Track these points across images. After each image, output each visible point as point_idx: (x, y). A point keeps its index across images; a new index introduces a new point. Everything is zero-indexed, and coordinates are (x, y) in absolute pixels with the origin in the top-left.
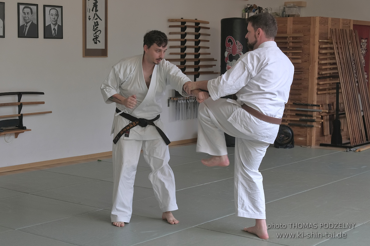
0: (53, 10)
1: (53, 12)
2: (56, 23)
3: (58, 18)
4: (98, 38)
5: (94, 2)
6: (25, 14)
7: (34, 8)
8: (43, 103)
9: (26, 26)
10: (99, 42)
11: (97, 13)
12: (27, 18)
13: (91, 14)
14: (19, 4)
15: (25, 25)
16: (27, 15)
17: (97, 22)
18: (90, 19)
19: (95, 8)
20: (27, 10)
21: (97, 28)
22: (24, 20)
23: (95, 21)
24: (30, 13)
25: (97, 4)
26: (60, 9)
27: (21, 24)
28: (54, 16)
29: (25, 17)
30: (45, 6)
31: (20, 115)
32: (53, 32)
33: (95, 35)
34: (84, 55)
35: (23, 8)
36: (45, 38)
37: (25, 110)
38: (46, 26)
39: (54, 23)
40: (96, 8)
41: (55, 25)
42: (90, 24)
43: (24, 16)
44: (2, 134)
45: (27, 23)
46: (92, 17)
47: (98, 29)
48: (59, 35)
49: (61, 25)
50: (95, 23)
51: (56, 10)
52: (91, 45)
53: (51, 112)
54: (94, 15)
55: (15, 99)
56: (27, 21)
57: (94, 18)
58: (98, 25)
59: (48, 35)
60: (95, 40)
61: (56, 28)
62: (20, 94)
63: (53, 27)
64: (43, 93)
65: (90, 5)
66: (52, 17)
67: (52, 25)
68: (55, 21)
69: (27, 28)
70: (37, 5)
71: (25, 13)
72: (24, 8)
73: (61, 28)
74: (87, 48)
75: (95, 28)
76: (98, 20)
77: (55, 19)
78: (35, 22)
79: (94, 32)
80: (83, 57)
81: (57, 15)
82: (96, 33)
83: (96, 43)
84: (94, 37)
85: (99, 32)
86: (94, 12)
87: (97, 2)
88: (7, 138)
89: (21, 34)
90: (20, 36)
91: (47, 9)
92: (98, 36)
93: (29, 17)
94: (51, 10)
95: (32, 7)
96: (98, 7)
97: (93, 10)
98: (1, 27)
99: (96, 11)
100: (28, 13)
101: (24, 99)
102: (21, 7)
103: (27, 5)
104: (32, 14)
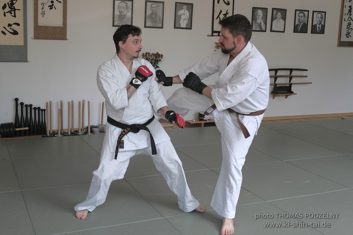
0: (319, 14)
1: (319, 15)
2: (321, 23)
3: (322, 20)
4: (349, 34)
5: (350, 8)
6: (300, 17)
7: (306, 13)
8: (307, 76)
9: (300, 25)
10: (350, 36)
11: (351, 16)
12: (301, 20)
13: (346, 17)
14: (296, 10)
15: (299, 24)
17: (350, 23)
18: (345, 21)
19: (349, 13)
20: (301, 14)
21: (350, 26)
22: (299, 21)
23: (349, 22)
24: (303, 16)
25: (352, 10)
26: (324, 13)
27: (296, 23)
28: (319, 18)
29: (300, 19)
30: (314, 12)
31: (290, 84)
32: (318, 29)
33: (348, 32)
34: (338, 45)
36: (312, 33)
37: (294, 80)
38: (314, 24)
39: (319, 23)
40: (351, 13)
41: (320, 24)
42: (345, 24)
43: (299, 18)
44: (277, 96)
45: (300, 23)
46: (346, 19)
47: (350, 28)
48: (322, 31)
49: (324, 24)
50: (348, 23)
51: (321, 14)
52: (344, 39)
53: (311, 83)
54: (348, 18)
55: (287, 73)
57: (348, 20)
58: (350, 24)
59: (314, 31)
60: (347, 35)
61: (320, 26)
62: (291, 70)
63: (318, 26)
64: (307, 70)
65: (346, 10)
66: (318, 19)
67: (317, 24)
68: (320, 22)
69: (300, 26)
70: (308, 11)
72: (300, 13)
73: (323, 27)
74: (341, 41)
75: (348, 26)
76: (351, 21)
77: (320, 20)
78: (306, 22)
79: (347, 30)
80: (338, 46)
81: (322, 18)
82: (348, 30)
83: (348, 37)
84: (347, 33)
85: (351, 29)
86: (349, 16)
87: (351, 9)
88: (280, 98)
89: (296, 31)
90: (295, 32)
91: (315, 14)
92: (350, 32)
94: (318, 14)
95: (304, 12)
96: (352, 12)
97: (348, 15)
98: (283, 26)
99: (350, 15)
100: (302, 16)
101: (294, 73)
102: (298, 12)
103: (301, 11)
104: (304, 17)
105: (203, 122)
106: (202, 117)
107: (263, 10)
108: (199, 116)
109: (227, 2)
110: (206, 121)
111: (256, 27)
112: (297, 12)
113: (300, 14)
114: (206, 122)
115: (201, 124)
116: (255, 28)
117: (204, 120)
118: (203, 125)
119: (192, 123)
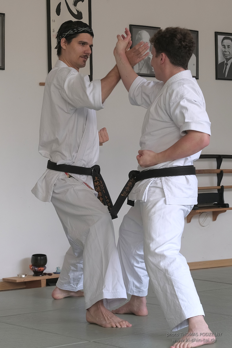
6: (225, 47)
9: (227, 64)
12: (228, 53)
14: (217, 34)
15: (225, 62)
16: (227, 50)
20: (228, 42)
22: (224, 55)
24: (231, 46)
27: (220, 60)
29: (225, 52)
31: (219, 187)
35: (222, 39)
43: (224, 50)
45: (228, 60)
56: (228, 57)
69: (228, 67)
71: (224, 45)
72: (224, 39)
88: (201, 219)
90: (219, 78)
93: (230, 52)
98: (194, 65)
100: (229, 46)
102: (220, 38)
103: (228, 35)
105: (43, 279)
106: (39, 267)
107: (152, 31)
108: (32, 265)
109: (76, 13)
110: (50, 274)
111: (141, 67)
112: (219, 36)
113: (225, 41)
114: (50, 277)
115: (39, 281)
116: (138, 68)
117: (45, 274)
118: (44, 283)
119: (18, 281)
